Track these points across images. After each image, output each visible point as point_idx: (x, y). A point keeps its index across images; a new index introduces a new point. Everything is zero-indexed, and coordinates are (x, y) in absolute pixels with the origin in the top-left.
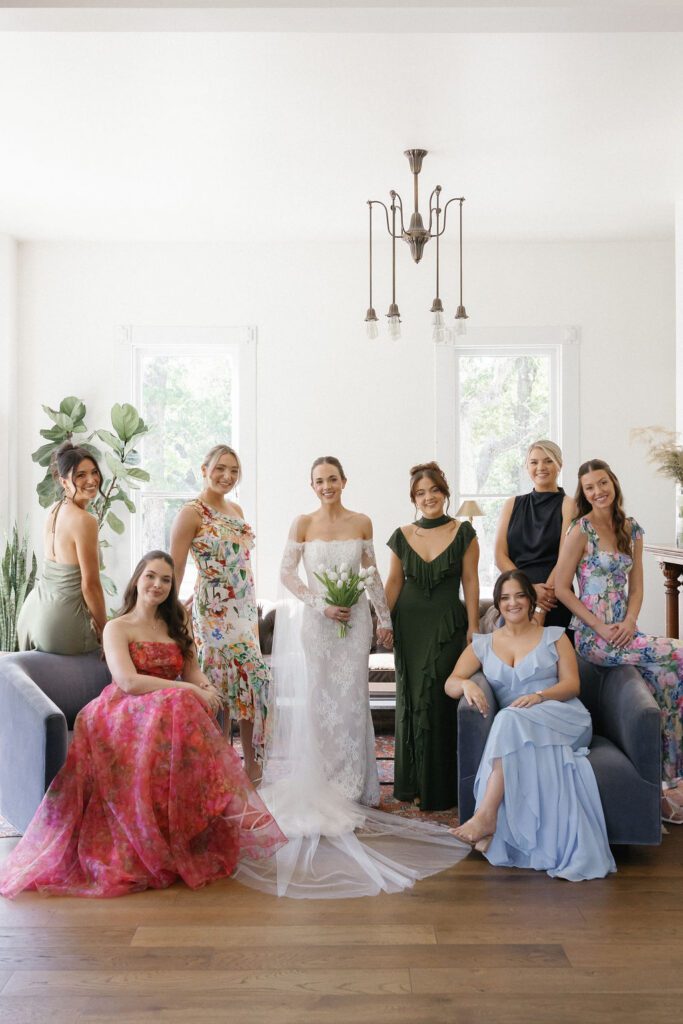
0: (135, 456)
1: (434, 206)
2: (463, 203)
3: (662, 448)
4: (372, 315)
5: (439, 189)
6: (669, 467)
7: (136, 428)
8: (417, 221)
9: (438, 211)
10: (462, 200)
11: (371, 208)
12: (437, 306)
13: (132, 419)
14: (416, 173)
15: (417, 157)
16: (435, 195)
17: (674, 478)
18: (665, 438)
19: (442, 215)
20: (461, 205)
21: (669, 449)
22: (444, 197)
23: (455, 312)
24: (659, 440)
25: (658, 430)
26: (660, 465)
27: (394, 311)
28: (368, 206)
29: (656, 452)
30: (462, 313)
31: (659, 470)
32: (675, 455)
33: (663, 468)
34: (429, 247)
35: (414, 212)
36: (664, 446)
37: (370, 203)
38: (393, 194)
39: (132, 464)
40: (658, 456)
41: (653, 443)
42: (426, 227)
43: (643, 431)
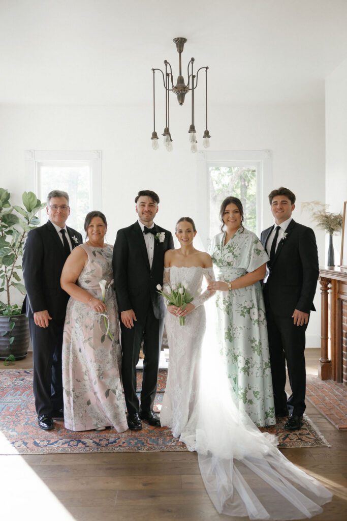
0: (36, 220)
1: (190, 73)
2: (208, 70)
3: (319, 213)
4: (155, 135)
5: (193, 60)
6: (323, 224)
7: (35, 205)
8: (181, 80)
9: (194, 77)
10: (207, 68)
11: (154, 73)
12: (192, 129)
13: (34, 200)
14: (180, 52)
15: (180, 43)
16: (191, 64)
17: (326, 230)
18: (321, 208)
19: (195, 79)
20: (206, 71)
21: (324, 214)
22: (197, 66)
23: (203, 134)
24: (317, 209)
25: (317, 203)
26: (318, 223)
27: (167, 132)
28: (152, 72)
29: (316, 216)
30: (207, 134)
31: (318, 226)
32: (327, 217)
33: (320, 224)
34: (188, 96)
35: (179, 75)
36: (320, 212)
37: (153, 70)
38: (166, 62)
39: (35, 225)
40: (317, 217)
41: (314, 211)
42: (186, 84)
43: (309, 204)
